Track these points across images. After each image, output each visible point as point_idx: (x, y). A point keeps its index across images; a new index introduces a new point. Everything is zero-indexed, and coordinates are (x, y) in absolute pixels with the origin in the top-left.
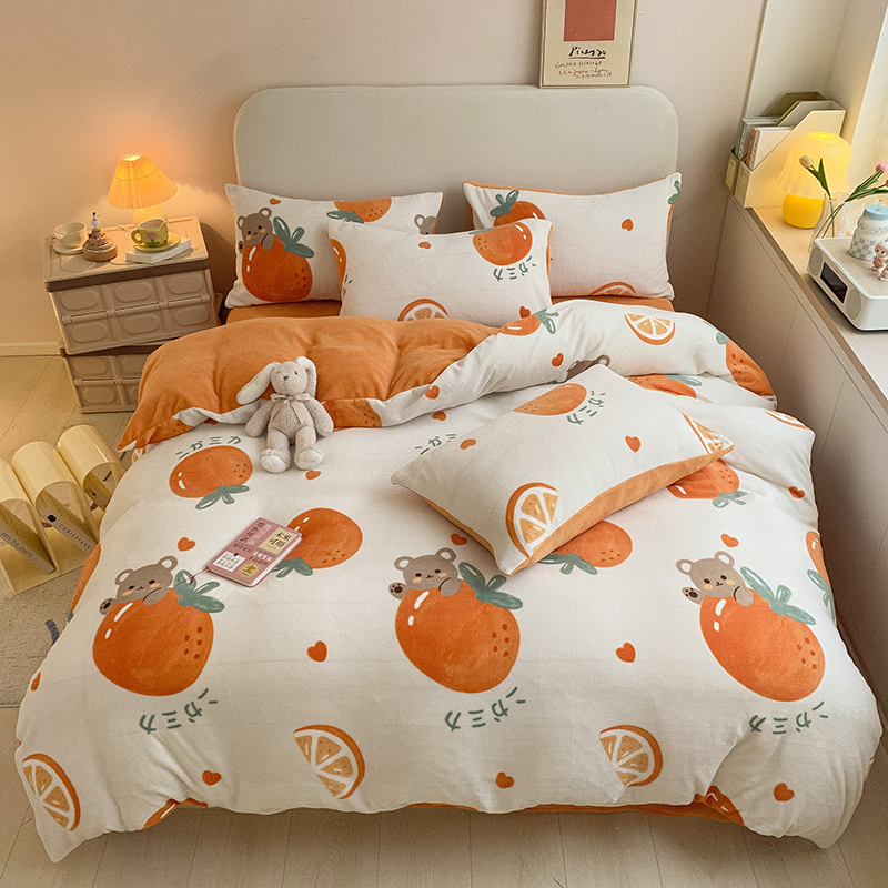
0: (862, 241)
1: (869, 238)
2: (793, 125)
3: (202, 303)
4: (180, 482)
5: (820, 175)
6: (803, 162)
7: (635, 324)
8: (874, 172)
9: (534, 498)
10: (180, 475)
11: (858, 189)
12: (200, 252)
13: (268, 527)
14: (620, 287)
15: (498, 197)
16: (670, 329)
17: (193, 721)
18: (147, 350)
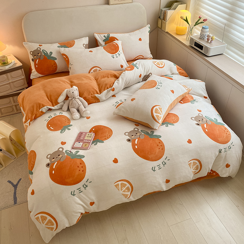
0: (203, 35)
1: (205, 34)
2: (175, 9)
3: (22, 79)
4: (51, 127)
5: (186, 21)
6: (182, 18)
7: (156, 64)
8: (198, 19)
9: (156, 109)
10: (50, 126)
11: (196, 23)
12: (19, 64)
13: (84, 133)
14: (140, 56)
15: (104, 36)
16: (163, 64)
17: (86, 189)
18: (18, 94)
